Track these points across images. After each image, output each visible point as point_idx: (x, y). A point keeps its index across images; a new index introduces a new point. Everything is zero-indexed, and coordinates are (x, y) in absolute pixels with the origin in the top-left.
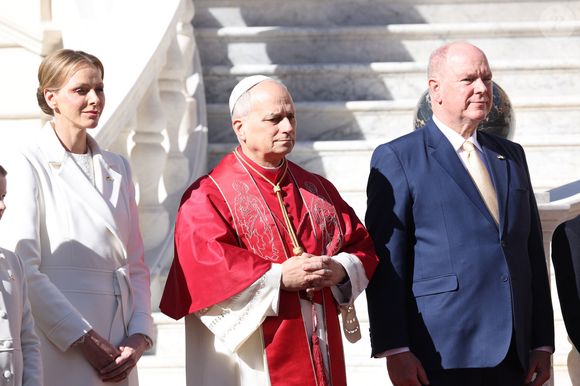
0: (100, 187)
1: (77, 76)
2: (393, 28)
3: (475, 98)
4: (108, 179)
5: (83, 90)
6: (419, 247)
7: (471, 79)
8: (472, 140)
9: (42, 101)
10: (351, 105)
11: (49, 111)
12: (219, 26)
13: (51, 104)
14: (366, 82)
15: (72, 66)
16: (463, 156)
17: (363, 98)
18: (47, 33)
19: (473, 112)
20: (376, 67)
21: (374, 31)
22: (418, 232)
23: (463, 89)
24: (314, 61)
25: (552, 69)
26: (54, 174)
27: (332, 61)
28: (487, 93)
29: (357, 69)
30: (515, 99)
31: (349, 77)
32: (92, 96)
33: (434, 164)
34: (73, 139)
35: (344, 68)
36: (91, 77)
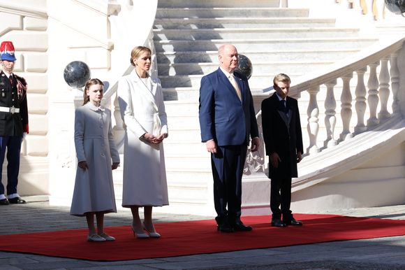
0: (150, 88)
1: (143, 54)
2: (212, 41)
3: (233, 62)
4: (152, 86)
5: (145, 59)
6: (217, 108)
7: (232, 56)
8: (232, 74)
9: (132, 62)
10: (200, 64)
11: (134, 65)
12: (161, 40)
13: (135, 63)
14: (206, 57)
15: (142, 51)
16: (230, 79)
17: (205, 62)
18: (109, 43)
19: (233, 66)
20: (207, 52)
21: (208, 41)
22: (216, 103)
23: (229, 59)
24: (190, 50)
25: (262, 53)
26: (135, 85)
27: (195, 50)
28: (237, 60)
29: (203, 53)
30: (253, 62)
31: (201, 55)
32: (148, 61)
33: (221, 81)
34: (142, 73)
35: (199, 53)
36: (148, 55)
